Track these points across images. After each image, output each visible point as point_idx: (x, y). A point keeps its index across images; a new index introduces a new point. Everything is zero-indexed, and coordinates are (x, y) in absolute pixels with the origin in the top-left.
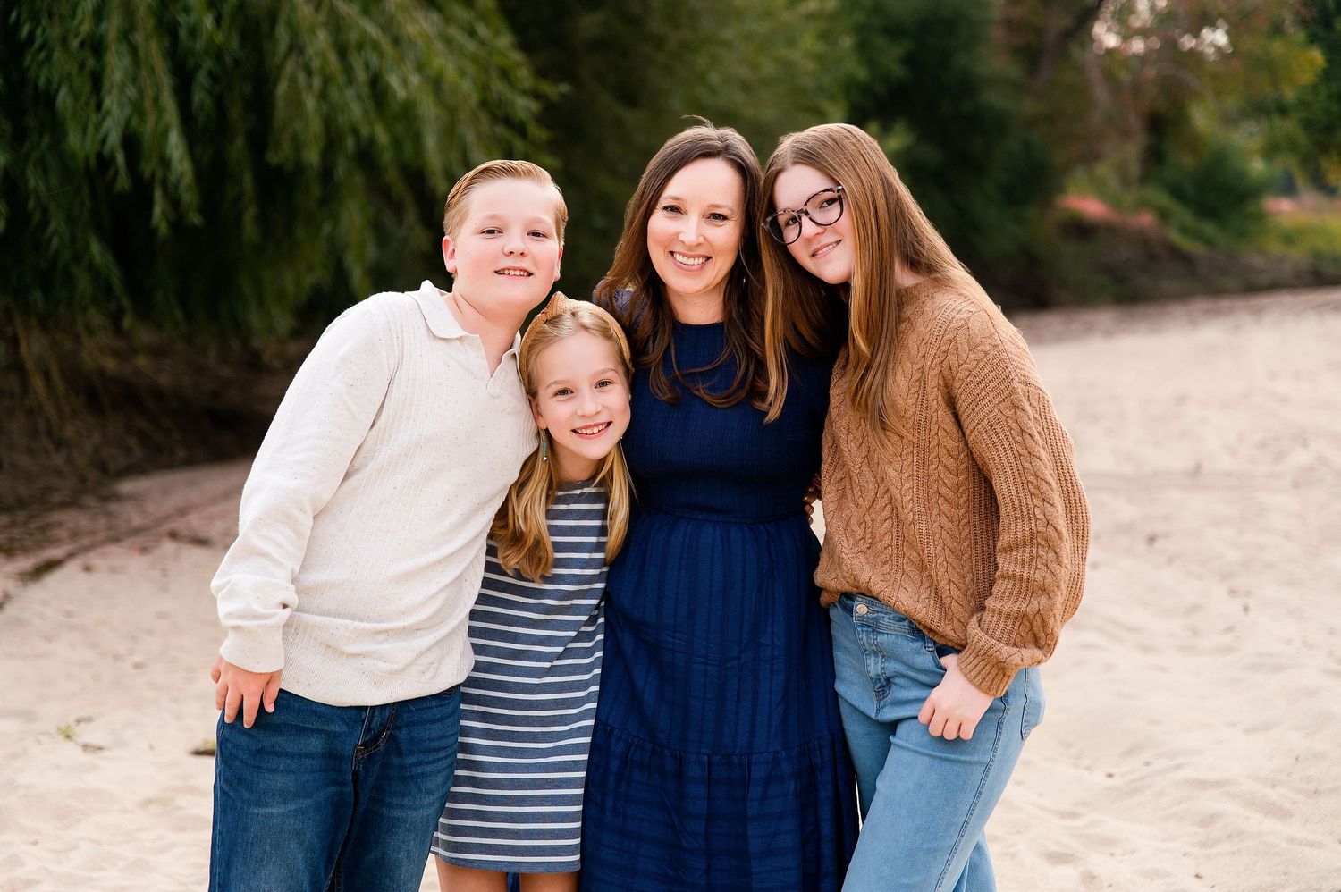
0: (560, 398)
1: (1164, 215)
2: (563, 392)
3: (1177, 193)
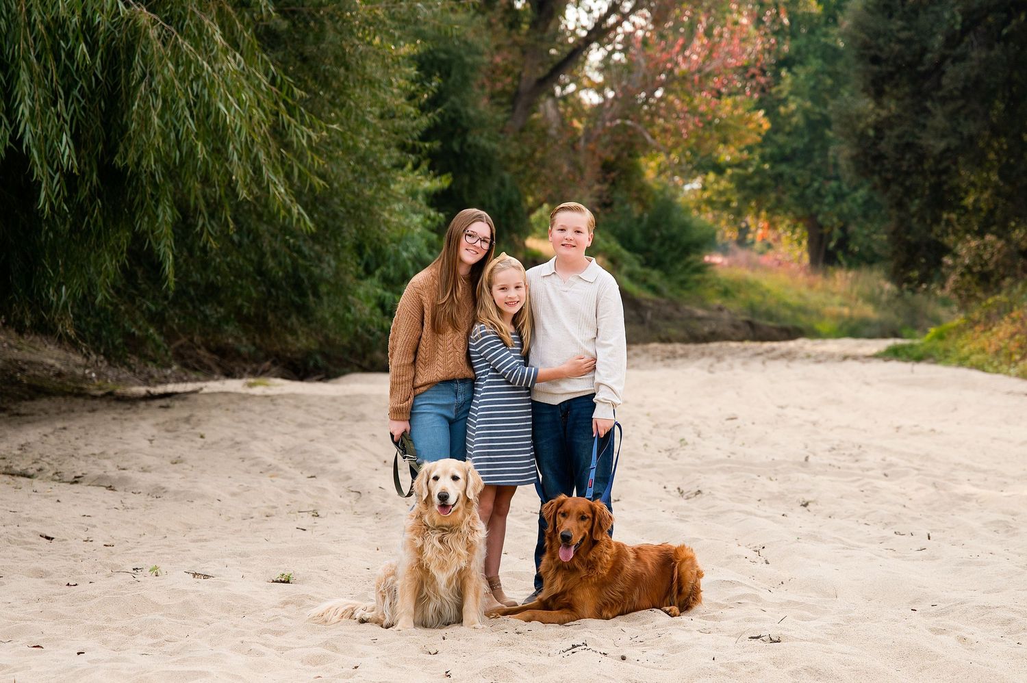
2: (503, 289)
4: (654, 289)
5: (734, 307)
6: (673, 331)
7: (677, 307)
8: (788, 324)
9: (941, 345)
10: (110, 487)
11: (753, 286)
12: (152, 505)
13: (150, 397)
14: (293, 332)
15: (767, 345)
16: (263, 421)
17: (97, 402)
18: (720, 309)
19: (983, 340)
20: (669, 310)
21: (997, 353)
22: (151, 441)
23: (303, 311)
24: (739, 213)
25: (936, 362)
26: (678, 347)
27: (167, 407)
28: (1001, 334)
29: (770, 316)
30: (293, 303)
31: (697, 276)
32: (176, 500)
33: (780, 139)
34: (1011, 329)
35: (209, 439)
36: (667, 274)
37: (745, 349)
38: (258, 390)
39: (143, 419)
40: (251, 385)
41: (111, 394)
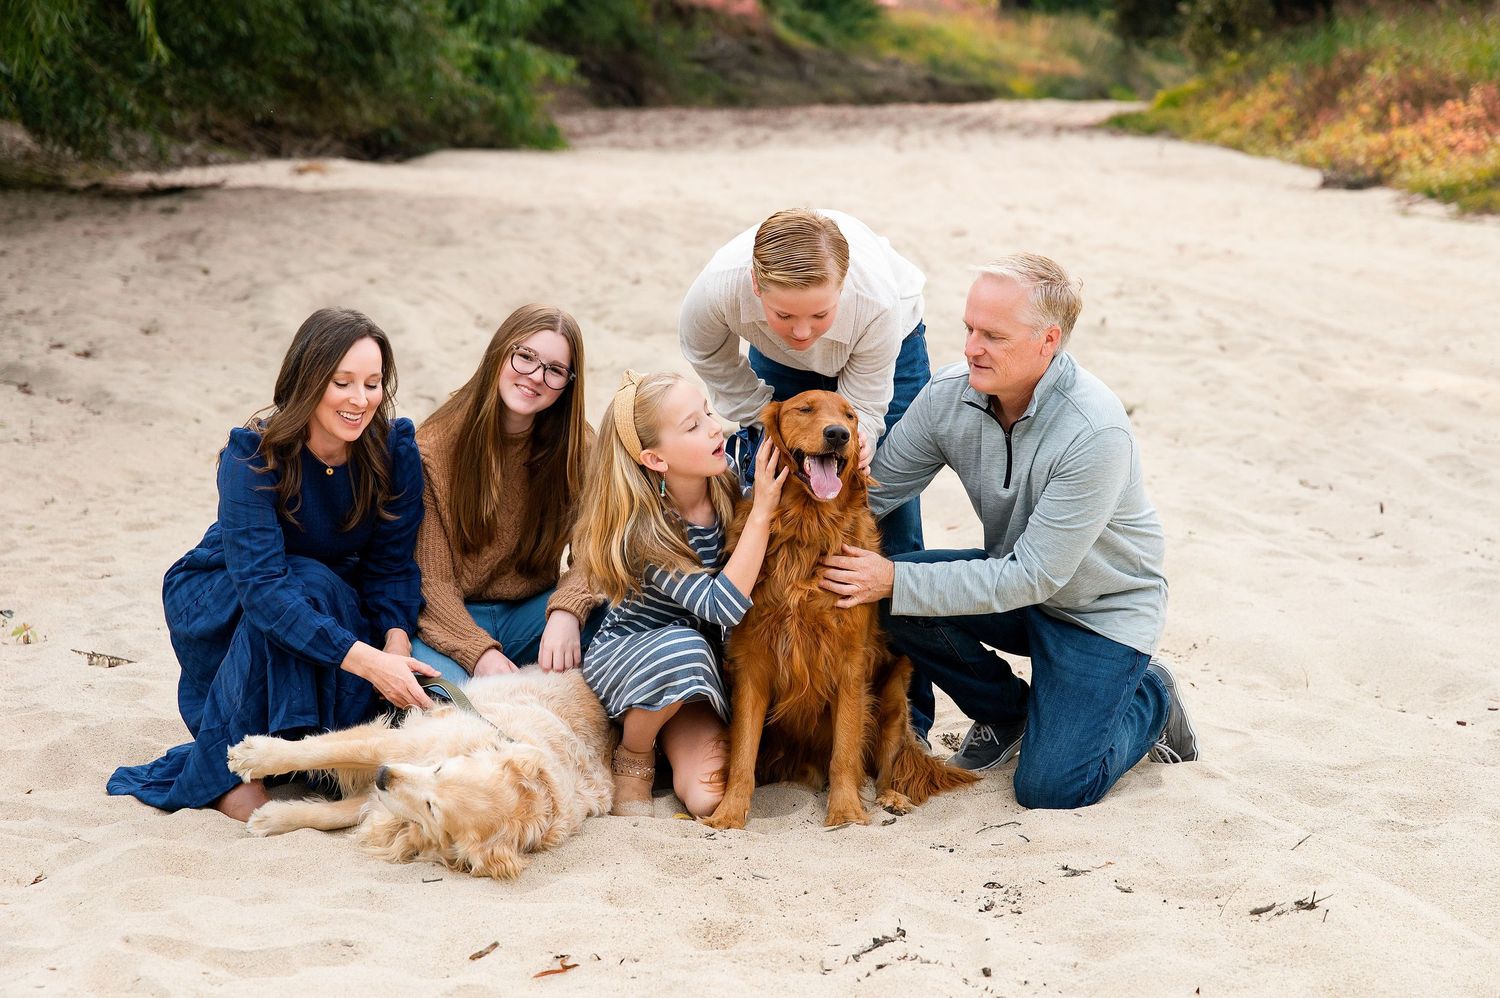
4: (817, 38)
5: (912, 61)
6: (839, 90)
7: (842, 58)
8: (977, 81)
9: (1174, 114)
10: (25, 385)
11: (934, 34)
12: (82, 431)
13: (153, 192)
14: (355, 102)
15: (957, 110)
16: (305, 241)
17: (74, 199)
18: (896, 62)
19: (1235, 109)
20: (833, 63)
21: (1257, 127)
22: (126, 279)
23: (368, 76)
25: (1175, 136)
26: (850, 112)
27: (171, 211)
28: (1260, 103)
29: (954, 70)
30: (354, 64)
31: (867, 22)
32: (125, 420)
34: (1272, 98)
35: (217, 276)
36: (832, 19)
37: (931, 115)
38: (309, 182)
39: (129, 234)
40: (301, 172)
41: (97, 186)
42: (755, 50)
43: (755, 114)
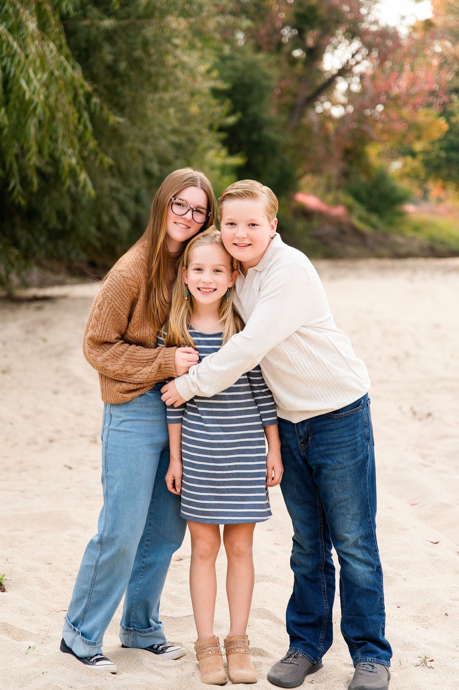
0: (196, 271)
1: (350, 209)
2: (199, 269)
3: (357, 196)
5: (422, 238)
6: (385, 251)
7: (386, 235)
11: (433, 225)
13: (34, 299)
18: (413, 238)
20: (381, 239)
24: (425, 180)
31: (400, 219)
33: (451, 137)
42: (343, 232)
43: (341, 263)
